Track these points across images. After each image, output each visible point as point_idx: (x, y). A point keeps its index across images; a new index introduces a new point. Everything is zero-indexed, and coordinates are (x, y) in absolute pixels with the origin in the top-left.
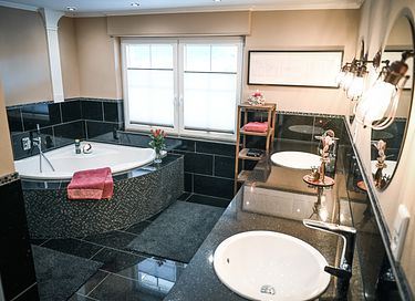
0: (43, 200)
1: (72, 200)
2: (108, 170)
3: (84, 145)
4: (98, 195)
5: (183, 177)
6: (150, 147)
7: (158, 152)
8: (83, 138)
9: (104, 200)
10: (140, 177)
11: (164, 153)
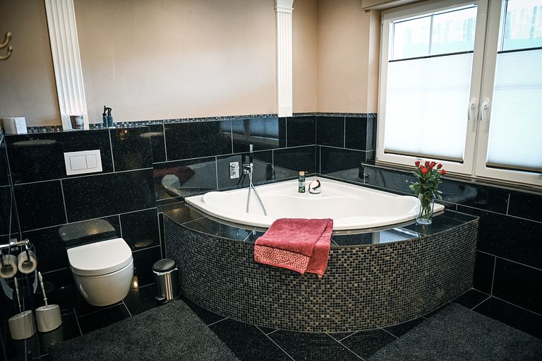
0: (222, 255)
1: (261, 265)
2: (329, 223)
3: (311, 182)
4: (300, 264)
5: (472, 259)
6: (412, 194)
7: (425, 204)
8: (313, 171)
9: (311, 276)
10: (392, 245)
11: (437, 207)
